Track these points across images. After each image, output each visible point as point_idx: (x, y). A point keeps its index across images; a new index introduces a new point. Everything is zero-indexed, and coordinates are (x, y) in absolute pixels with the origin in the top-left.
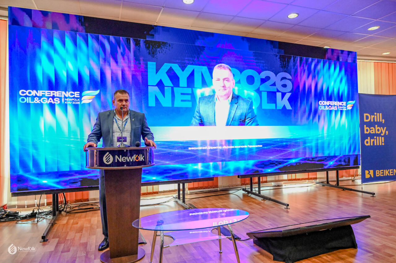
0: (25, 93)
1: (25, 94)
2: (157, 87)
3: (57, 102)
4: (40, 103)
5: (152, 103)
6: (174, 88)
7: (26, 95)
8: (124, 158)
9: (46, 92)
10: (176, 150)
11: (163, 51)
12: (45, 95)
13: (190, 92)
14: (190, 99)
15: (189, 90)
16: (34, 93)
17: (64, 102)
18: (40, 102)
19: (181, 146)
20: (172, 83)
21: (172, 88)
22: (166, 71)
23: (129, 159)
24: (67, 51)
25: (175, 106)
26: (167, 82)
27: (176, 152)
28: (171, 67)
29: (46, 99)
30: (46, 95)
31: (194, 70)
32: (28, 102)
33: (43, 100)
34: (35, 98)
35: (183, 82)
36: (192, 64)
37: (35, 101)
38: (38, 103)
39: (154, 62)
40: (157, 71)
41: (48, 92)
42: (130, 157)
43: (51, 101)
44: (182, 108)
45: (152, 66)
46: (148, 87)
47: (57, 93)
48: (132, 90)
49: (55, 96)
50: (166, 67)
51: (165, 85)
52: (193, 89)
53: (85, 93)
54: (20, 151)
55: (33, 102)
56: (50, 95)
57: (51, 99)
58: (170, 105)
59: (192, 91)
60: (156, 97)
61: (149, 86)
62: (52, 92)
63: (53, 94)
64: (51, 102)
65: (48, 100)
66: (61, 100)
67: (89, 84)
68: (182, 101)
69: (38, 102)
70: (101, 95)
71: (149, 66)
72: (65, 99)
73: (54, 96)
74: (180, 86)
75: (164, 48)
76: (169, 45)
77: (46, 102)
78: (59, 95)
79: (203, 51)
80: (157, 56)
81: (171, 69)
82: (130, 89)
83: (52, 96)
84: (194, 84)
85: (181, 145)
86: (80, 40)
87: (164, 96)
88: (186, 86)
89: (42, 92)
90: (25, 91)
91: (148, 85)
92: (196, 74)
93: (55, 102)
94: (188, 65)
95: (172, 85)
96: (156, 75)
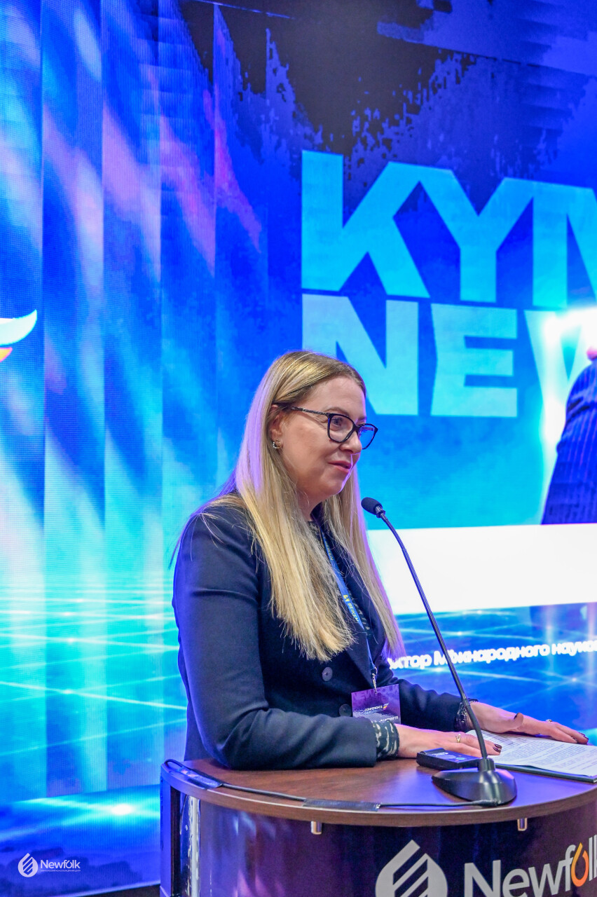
2: (345, 301)
6: (433, 305)
13: (512, 333)
20: (425, 280)
21: (424, 307)
22: (394, 211)
28: (419, 188)
31: (531, 206)
35: (477, 272)
36: (523, 174)
39: (338, 153)
40: (350, 205)
46: (299, 302)
48: (214, 318)
50: (396, 181)
51: (389, 291)
52: (529, 314)
59: (522, 326)
61: (306, 298)
68: (472, 381)
70: (48, 343)
71: (308, 176)
74: (465, 294)
79: (577, 104)
81: (419, 200)
82: (206, 310)
84: (532, 284)
85: (459, 634)
87: (383, 355)
88: (492, 298)
91: (304, 285)
92: (538, 229)
94: (506, 175)
95: (423, 293)
96: (344, 232)
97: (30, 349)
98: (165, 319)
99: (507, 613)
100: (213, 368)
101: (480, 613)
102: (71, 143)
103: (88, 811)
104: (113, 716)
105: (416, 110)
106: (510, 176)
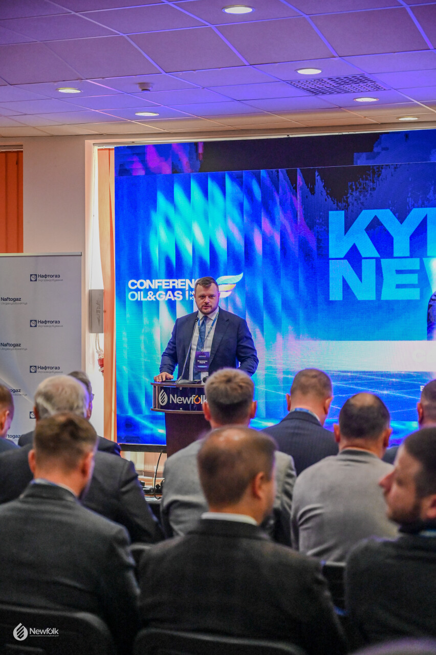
0: (136, 284)
1: (135, 287)
2: (346, 261)
3: (179, 298)
4: (154, 300)
5: (336, 294)
6: (382, 260)
7: (137, 288)
8: (180, 399)
9: (164, 281)
10: (383, 389)
11: (360, 184)
12: (162, 286)
14: (416, 282)
15: (414, 264)
16: (147, 283)
17: (189, 298)
18: (155, 298)
19: (397, 382)
20: (378, 250)
21: (378, 261)
23: (185, 400)
24: (193, 208)
25: (383, 298)
26: (367, 249)
27: (383, 395)
29: (164, 293)
30: (164, 287)
31: (426, 217)
32: (139, 300)
33: (159, 296)
34: (149, 293)
35: (401, 245)
36: (423, 206)
37: (148, 297)
38: (153, 301)
39: (343, 210)
40: (347, 227)
41: (166, 282)
42: (187, 398)
43: (170, 296)
44: (397, 302)
45: (336, 218)
46: (328, 262)
47: (178, 283)
48: (298, 271)
49: (176, 287)
50: (366, 217)
51: (363, 256)
52: (425, 259)
53: (221, 280)
54: (129, 379)
55: (146, 300)
56: (169, 286)
57: (170, 292)
58: (372, 297)
59: (422, 264)
60: (344, 281)
62: (171, 281)
63: (174, 284)
64: (170, 298)
65: (166, 295)
66: (184, 295)
67: (226, 264)
68: (398, 286)
69: (153, 299)
70: (246, 281)
72: (191, 292)
73: (174, 287)
74: (395, 255)
75: (363, 179)
76: (374, 173)
77: (163, 298)
78: (181, 286)
80: (347, 198)
81: (375, 222)
82: (296, 267)
83: (171, 287)
84: (427, 247)
85: (394, 380)
86: (212, 187)
87: (361, 279)
88: (408, 254)
89: (158, 282)
90: (135, 281)
91: (330, 257)
93: (176, 298)
94: (414, 207)
95: (377, 255)
96: (345, 237)
97: (241, 285)
98: (282, 272)
99: (416, 374)
100: (298, 287)
101: (403, 373)
102: (252, 221)
103: (261, 423)
104: (267, 395)
105: (374, 189)
106: (416, 208)
